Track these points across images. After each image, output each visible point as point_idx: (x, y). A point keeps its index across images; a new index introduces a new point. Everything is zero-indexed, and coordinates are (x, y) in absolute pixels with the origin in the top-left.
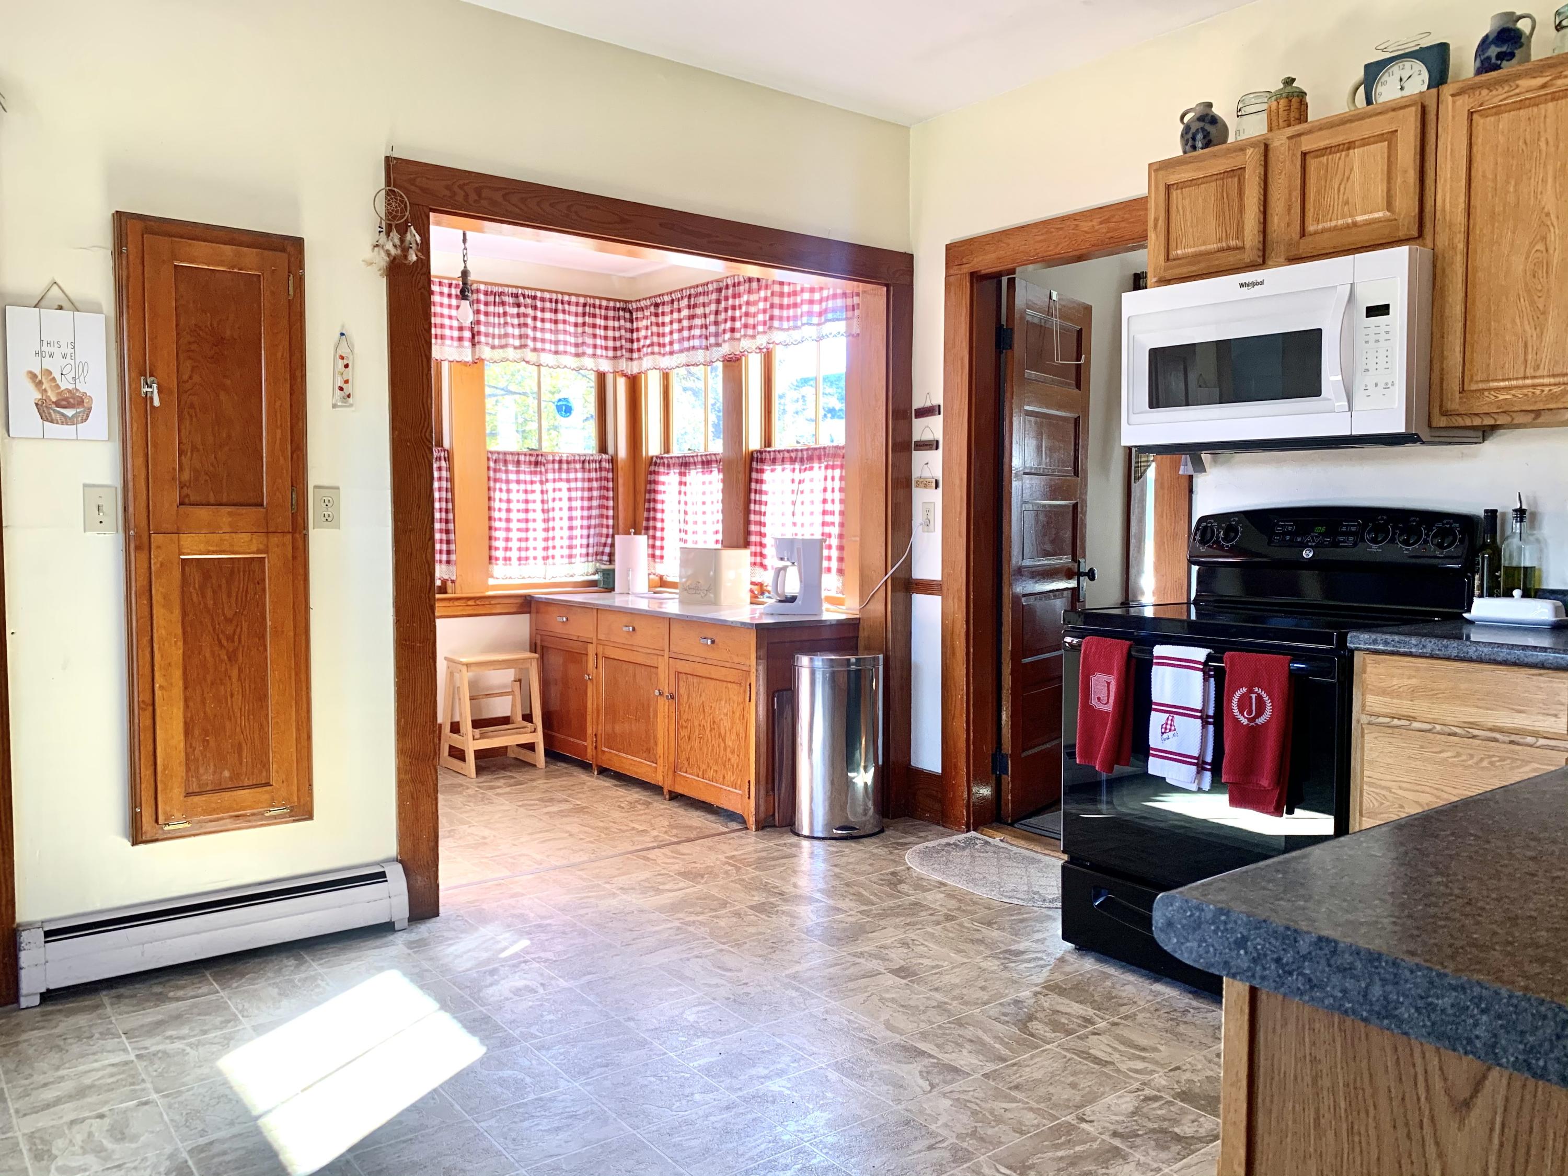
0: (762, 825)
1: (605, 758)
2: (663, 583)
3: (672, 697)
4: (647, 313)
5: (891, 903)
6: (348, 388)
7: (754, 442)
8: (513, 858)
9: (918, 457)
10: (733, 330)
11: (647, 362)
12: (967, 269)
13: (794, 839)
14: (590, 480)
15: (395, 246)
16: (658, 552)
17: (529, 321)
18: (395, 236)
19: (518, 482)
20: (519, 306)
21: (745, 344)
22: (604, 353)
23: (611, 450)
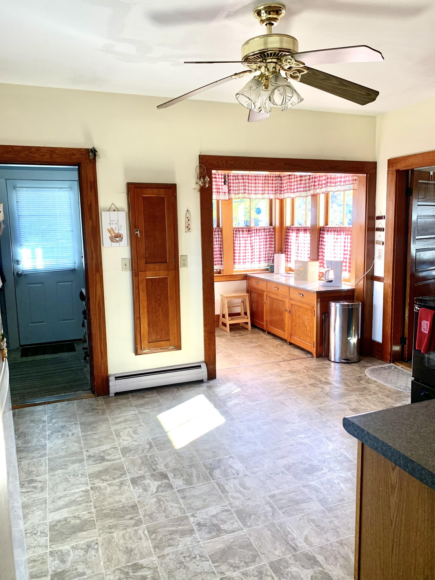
0: (318, 357)
1: (270, 328)
2: (291, 270)
3: (290, 312)
4: (286, 178)
5: (356, 387)
6: (189, 227)
7: (322, 224)
8: (239, 361)
9: (377, 233)
10: (314, 186)
11: (286, 195)
12: (395, 168)
13: (328, 362)
14: (266, 235)
15: (202, 183)
16: (289, 260)
17: (247, 184)
18: (202, 179)
19: (243, 237)
20: (243, 179)
21: (318, 191)
22: (272, 192)
23: (273, 225)
